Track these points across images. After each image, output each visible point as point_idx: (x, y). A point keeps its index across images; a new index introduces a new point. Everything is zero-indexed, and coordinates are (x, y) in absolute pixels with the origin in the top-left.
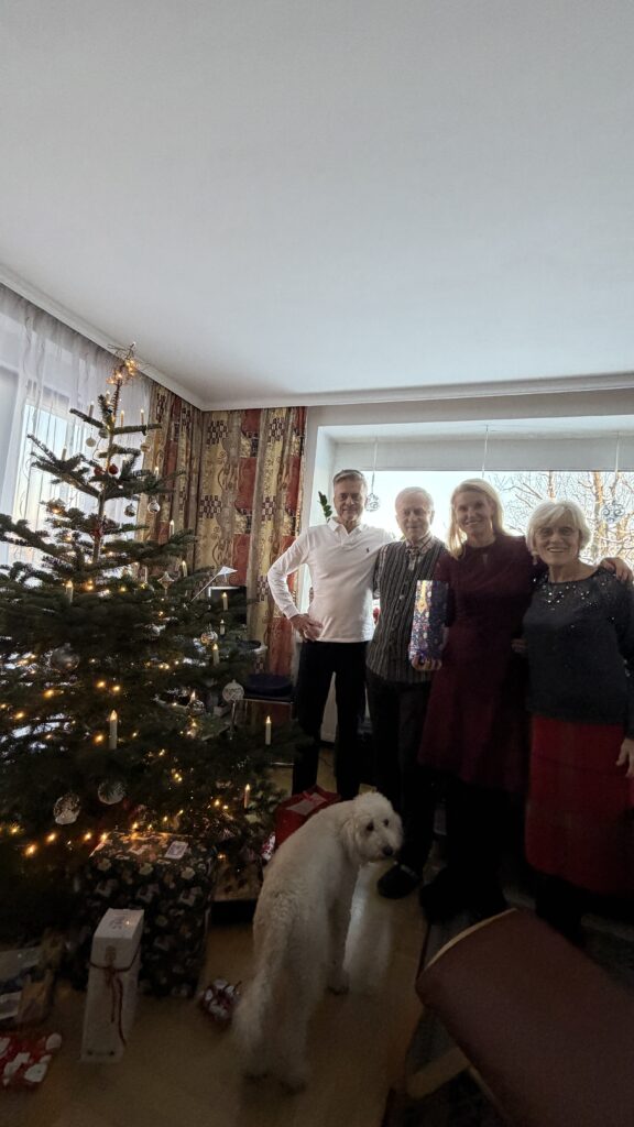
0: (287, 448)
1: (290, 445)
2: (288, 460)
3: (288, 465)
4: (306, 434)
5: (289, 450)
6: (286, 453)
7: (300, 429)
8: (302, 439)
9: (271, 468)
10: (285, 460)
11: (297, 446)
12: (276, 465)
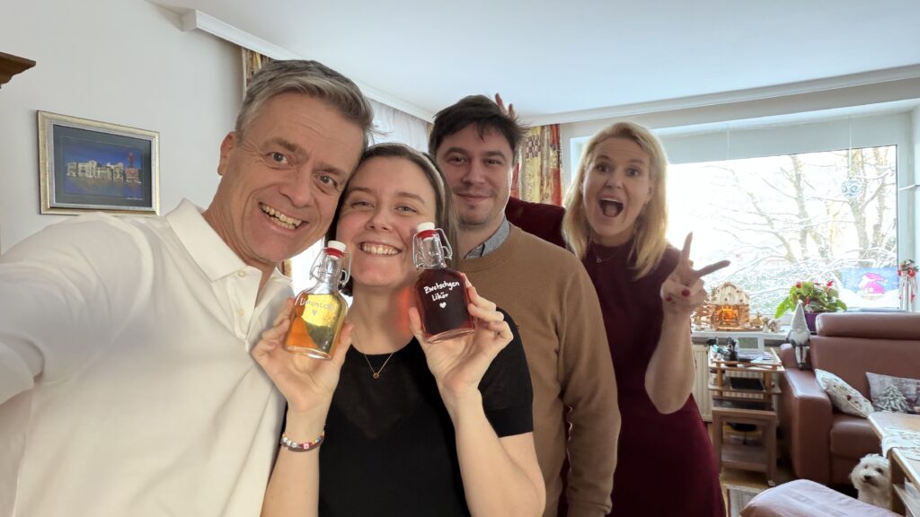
0: (545, 162)
1: (548, 159)
2: (547, 173)
3: (548, 178)
4: (562, 148)
5: (548, 164)
6: (545, 166)
7: (556, 144)
8: (559, 152)
9: (532, 181)
10: (544, 173)
11: (555, 159)
12: (537, 179)
